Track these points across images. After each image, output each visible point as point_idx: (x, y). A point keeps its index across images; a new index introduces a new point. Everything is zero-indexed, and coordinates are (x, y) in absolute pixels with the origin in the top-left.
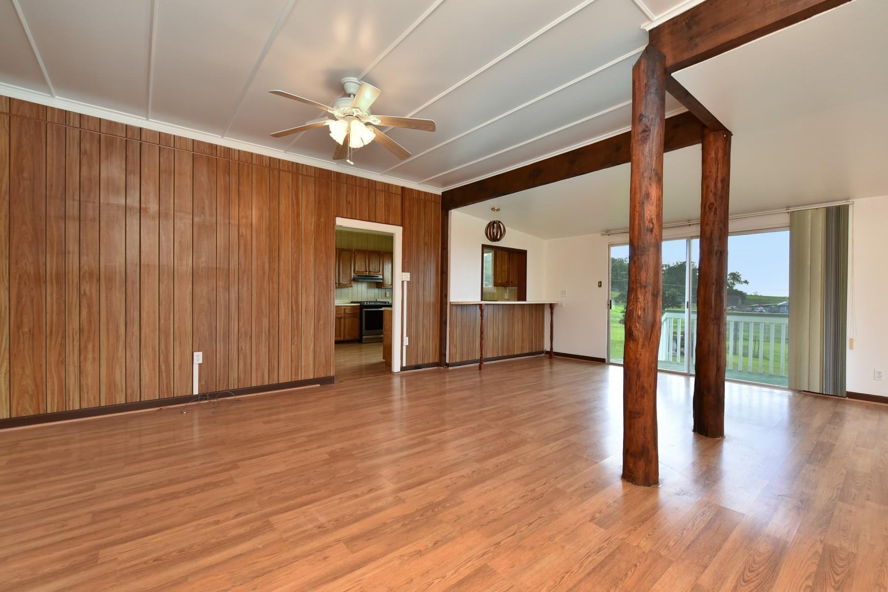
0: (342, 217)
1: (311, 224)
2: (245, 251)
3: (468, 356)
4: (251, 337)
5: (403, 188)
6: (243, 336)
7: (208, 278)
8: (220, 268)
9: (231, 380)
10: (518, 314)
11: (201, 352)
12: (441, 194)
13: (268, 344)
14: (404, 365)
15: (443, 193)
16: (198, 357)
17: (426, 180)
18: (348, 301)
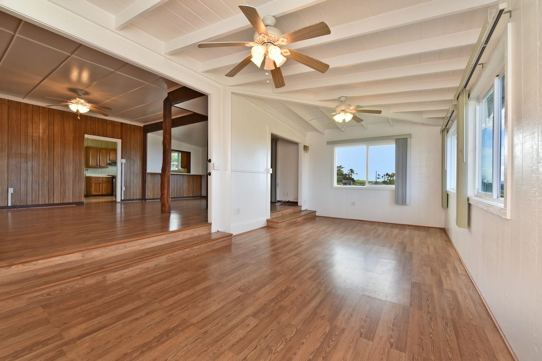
0: (88, 134)
1: (71, 137)
2: (36, 146)
3: (157, 196)
4: (39, 184)
5: (121, 123)
6: (35, 182)
7: (16, 158)
8: (22, 154)
9: (28, 201)
10: (186, 179)
11: (13, 188)
12: (143, 126)
13: (48, 186)
14: (123, 199)
15: (144, 126)
16: (11, 190)
17: (135, 120)
18: (106, 175)
